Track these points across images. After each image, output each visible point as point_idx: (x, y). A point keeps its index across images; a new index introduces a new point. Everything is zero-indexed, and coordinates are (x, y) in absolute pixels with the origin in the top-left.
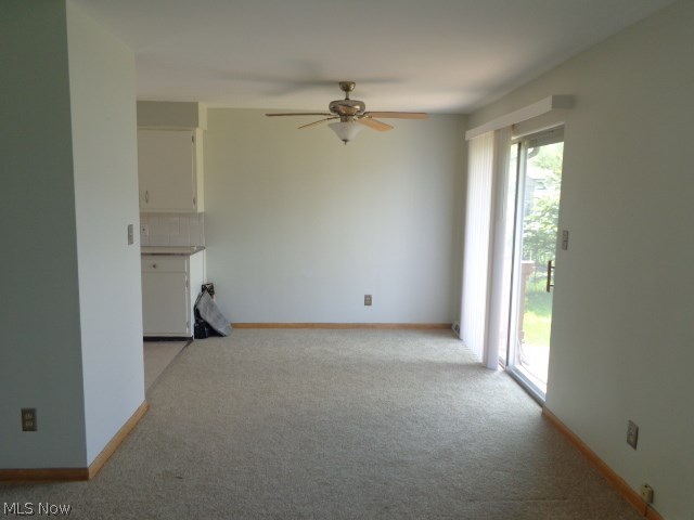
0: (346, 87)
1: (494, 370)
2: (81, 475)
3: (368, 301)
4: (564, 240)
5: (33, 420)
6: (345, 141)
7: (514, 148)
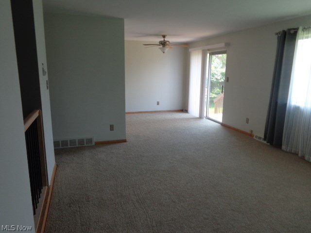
0: (164, 37)
1: (203, 118)
2: (125, 141)
3: (158, 103)
4: (227, 80)
5: (113, 128)
6: (164, 52)
7: (208, 54)
